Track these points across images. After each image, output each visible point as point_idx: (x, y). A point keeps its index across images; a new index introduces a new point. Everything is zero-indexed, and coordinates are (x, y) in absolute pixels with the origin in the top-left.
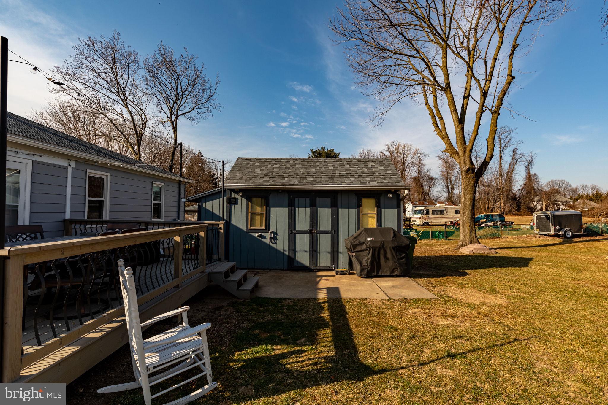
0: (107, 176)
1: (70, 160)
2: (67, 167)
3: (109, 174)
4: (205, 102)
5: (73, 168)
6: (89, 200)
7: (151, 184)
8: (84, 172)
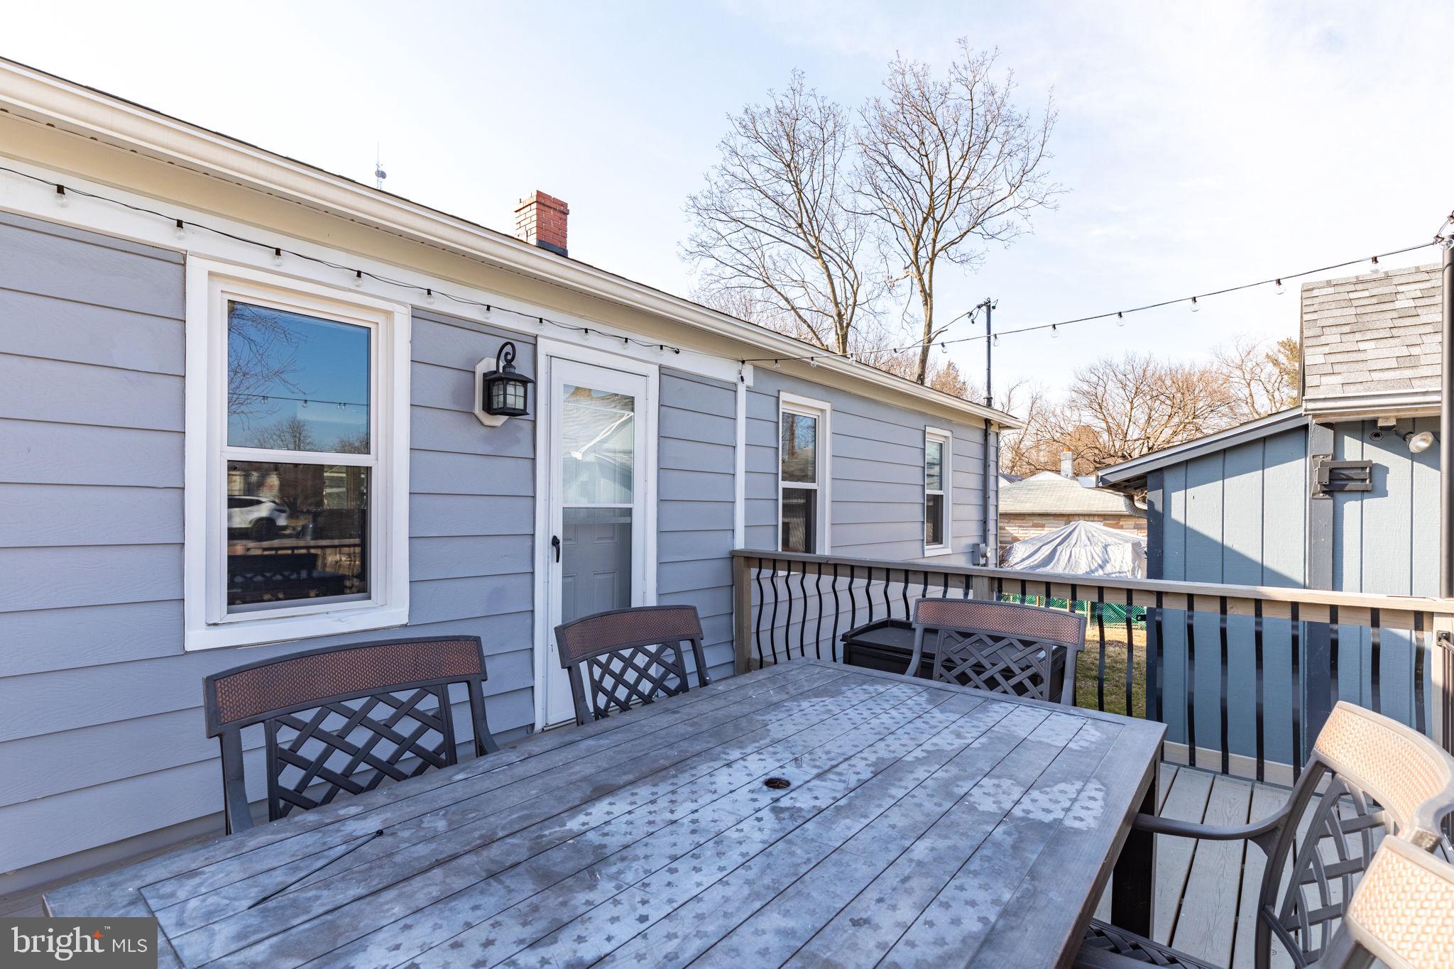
0: (822, 411)
1: (743, 362)
2: (735, 385)
3: (826, 406)
4: (1011, 194)
5: (749, 390)
6: (784, 489)
7: (920, 433)
8: (773, 400)
